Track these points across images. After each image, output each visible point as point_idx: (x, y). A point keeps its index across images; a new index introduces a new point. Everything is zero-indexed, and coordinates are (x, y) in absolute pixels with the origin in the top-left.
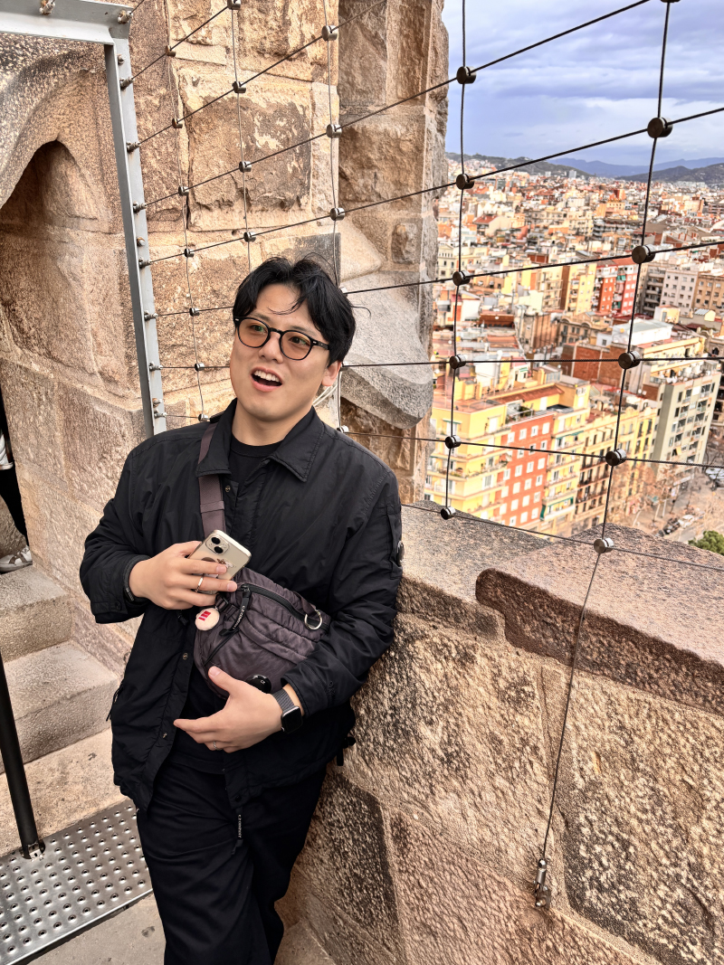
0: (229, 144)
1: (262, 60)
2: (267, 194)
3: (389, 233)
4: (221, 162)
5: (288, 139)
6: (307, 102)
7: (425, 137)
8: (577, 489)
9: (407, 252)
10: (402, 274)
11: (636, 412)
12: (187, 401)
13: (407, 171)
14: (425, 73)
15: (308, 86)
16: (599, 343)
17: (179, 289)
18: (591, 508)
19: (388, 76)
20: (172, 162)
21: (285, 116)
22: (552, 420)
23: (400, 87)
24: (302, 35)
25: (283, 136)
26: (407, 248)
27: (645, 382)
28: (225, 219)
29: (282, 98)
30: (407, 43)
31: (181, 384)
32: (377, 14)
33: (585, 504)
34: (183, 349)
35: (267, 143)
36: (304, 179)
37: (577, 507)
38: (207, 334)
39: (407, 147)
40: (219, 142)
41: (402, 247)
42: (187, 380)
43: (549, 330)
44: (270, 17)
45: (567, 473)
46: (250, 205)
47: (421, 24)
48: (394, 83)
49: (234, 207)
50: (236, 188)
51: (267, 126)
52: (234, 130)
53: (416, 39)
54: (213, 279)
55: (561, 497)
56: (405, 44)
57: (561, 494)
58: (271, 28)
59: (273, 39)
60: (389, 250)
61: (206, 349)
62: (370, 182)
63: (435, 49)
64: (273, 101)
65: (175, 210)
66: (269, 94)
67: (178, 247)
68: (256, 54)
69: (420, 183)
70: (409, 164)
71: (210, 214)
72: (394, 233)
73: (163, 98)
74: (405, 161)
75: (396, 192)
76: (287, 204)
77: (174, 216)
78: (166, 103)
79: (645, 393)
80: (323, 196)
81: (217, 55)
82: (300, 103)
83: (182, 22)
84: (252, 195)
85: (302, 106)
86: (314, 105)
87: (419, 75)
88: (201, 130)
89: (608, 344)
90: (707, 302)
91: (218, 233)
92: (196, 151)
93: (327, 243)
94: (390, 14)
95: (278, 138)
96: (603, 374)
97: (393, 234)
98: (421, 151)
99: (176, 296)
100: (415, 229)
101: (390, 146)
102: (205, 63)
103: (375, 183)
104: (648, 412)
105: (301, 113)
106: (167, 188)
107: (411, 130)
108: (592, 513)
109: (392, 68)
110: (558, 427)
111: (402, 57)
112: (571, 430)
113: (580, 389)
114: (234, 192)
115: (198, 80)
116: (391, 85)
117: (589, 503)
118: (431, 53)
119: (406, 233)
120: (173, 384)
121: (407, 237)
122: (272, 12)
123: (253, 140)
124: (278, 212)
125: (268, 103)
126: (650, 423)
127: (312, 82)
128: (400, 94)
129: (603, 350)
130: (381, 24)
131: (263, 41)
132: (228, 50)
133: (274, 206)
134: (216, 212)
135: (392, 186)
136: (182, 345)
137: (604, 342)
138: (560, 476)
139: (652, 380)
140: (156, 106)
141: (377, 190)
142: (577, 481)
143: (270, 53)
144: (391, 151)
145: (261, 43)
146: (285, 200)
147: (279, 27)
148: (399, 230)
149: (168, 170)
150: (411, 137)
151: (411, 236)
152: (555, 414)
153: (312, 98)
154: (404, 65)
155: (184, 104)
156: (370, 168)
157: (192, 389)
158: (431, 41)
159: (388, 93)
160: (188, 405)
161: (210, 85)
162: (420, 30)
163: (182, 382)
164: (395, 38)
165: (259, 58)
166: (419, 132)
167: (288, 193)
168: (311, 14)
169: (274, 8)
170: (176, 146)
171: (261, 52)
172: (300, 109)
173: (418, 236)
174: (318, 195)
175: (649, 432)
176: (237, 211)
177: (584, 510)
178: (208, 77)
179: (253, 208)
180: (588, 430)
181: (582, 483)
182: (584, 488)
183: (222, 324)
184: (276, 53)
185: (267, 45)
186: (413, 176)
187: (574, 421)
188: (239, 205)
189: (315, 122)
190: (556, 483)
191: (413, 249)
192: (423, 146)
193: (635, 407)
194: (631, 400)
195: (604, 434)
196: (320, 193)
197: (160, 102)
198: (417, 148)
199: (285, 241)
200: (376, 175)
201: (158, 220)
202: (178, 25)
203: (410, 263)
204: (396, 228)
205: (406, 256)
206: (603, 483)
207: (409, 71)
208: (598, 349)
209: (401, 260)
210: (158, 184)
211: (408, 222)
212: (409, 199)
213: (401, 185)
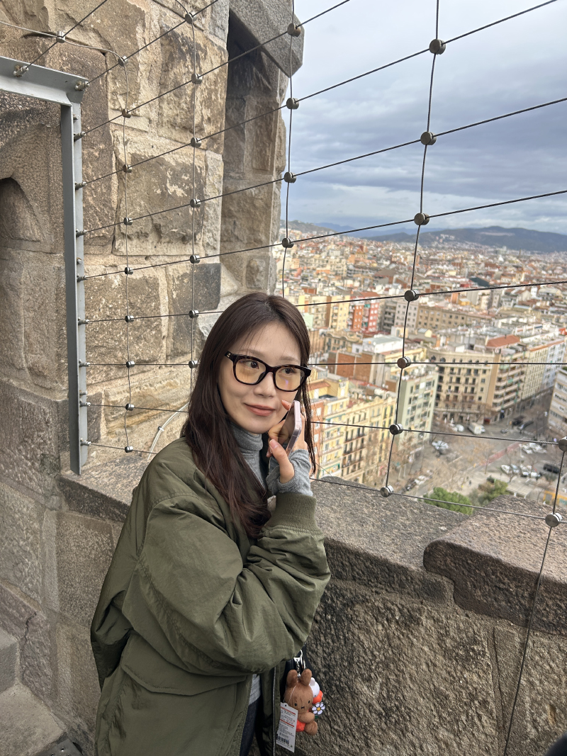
0: (149, 189)
1: (173, 131)
2: (174, 230)
3: (244, 265)
4: (142, 203)
5: (191, 190)
6: (202, 164)
8: (342, 457)
9: (258, 280)
11: (382, 401)
12: (103, 393)
13: (259, 221)
14: (273, 152)
15: (204, 153)
16: (354, 351)
17: (104, 301)
18: (353, 471)
19: (245, 153)
20: (104, 200)
21: (189, 173)
22: (323, 406)
23: (254, 161)
24: (202, 116)
25: (187, 187)
26: (258, 278)
27: (387, 378)
28: (141, 247)
29: (186, 159)
30: (260, 131)
31: (99, 378)
32: (238, 110)
33: (348, 469)
34: (103, 350)
35: (175, 191)
36: (199, 222)
37: (343, 471)
38: (123, 338)
39: (259, 203)
40: (142, 187)
41: (254, 276)
42: (104, 375)
43: (318, 341)
44: (183, 100)
45: (334, 445)
46: (160, 237)
47: (271, 119)
48: (250, 158)
49: (149, 238)
50: (152, 223)
51: (176, 179)
52: (153, 180)
53: (267, 129)
54: (130, 294)
55: (332, 463)
56: (258, 132)
57: (331, 461)
58: (183, 109)
59: (183, 117)
60: (244, 279)
61: (121, 350)
62: (230, 228)
63: (280, 137)
64: (179, 160)
65: (104, 237)
66: (177, 156)
67: (104, 267)
68: (170, 126)
69: (269, 230)
70: (260, 216)
71: (131, 242)
72: (248, 266)
73: (102, 151)
74: (258, 213)
75: (251, 236)
76: (187, 238)
77: (103, 242)
78: (104, 155)
79: (387, 387)
80: (210, 235)
81: (141, 124)
82: (198, 164)
83: (119, 96)
84: (163, 230)
85: (199, 167)
86: (207, 166)
87: (269, 153)
88: (129, 177)
89: (360, 352)
90: (426, 324)
91: (135, 258)
92: (124, 193)
93: (212, 271)
94: (248, 110)
95: (183, 189)
96: (358, 373)
98: (270, 207)
99: (101, 306)
100: (264, 264)
101: (247, 202)
102: (133, 129)
103: (234, 228)
104: (390, 400)
105: (199, 171)
106: (100, 220)
107: (262, 192)
108: (353, 475)
109: (249, 148)
110: (328, 411)
111: (257, 140)
112: (336, 413)
113: (341, 384)
114: (150, 226)
115: (128, 140)
116: (248, 159)
117: (351, 468)
118: (277, 140)
119: (258, 266)
120: (93, 378)
121: (258, 270)
122: (184, 97)
123: (166, 189)
124: (179, 244)
125: (177, 162)
126: (392, 409)
127: (206, 150)
128: (254, 166)
129: (356, 356)
130: (241, 115)
131: (176, 117)
132: (150, 121)
133: (178, 239)
134: (135, 241)
135: (247, 231)
136: (103, 346)
137: (358, 350)
138: (330, 448)
139: (392, 377)
140: (96, 157)
141: (236, 233)
142: (341, 452)
143: (179, 127)
144: (247, 206)
145: (174, 119)
146: (187, 235)
147: (188, 108)
148: (252, 264)
149: (102, 206)
150: (262, 197)
151: (261, 269)
152: (325, 401)
153: (206, 161)
154: (257, 146)
155: (116, 158)
156: (230, 217)
157: (107, 383)
158: (277, 131)
159: (245, 164)
160: (103, 396)
161: (136, 145)
162: (270, 123)
163: (100, 377)
164: (251, 127)
165: (171, 129)
166: (268, 193)
167: (189, 230)
168: (208, 102)
169: (186, 94)
170: (109, 188)
171: (173, 125)
172: (198, 169)
173: (267, 269)
174: (207, 234)
175: (391, 415)
176: (150, 241)
177: (348, 473)
178: (135, 139)
179: (163, 240)
180: (349, 414)
181: (346, 453)
182: (347, 456)
183: (135, 330)
184: (184, 127)
185: (179, 121)
186: (263, 225)
187: (339, 407)
188: (152, 237)
189: (207, 179)
190: (327, 453)
191: (263, 279)
192: (271, 204)
193: (381, 397)
194: (378, 392)
195: (360, 416)
196: (208, 232)
197: (99, 154)
198: (266, 204)
199: (184, 267)
200: (235, 223)
201: (90, 245)
202: (115, 98)
203: (260, 288)
204: (249, 262)
205: (257, 283)
206: (361, 452)
207: (261, 151)
208: (353, 355)
209: (253, 286)
210: (93, 216)
211: (259, 258)
212: (260, 241)
213: (254, 231)
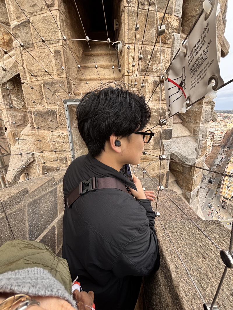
3: (193, 129)
9: (196, 133)
10: (195, 137)
35: (155, 114)
60: (192, 132)
69: (201, 119)
93: (169, 130)
95: (158, 113)
97: (194, 129)
98: (201, 113)
101: (194, 113)
107: (199, 109)
121: (196, 130)
123: (152, 114)
135: (194, 120)
141: (191, 121)
145: (156, 99)
150: (199, 111)
151: (197, 129)
173: (199, 130)
186: (199, 118)
191: (198, 132)
199: (159, 130)
203: (197, 135)
211: (197, 127)
212: (198, 122)
213: (196, 120)
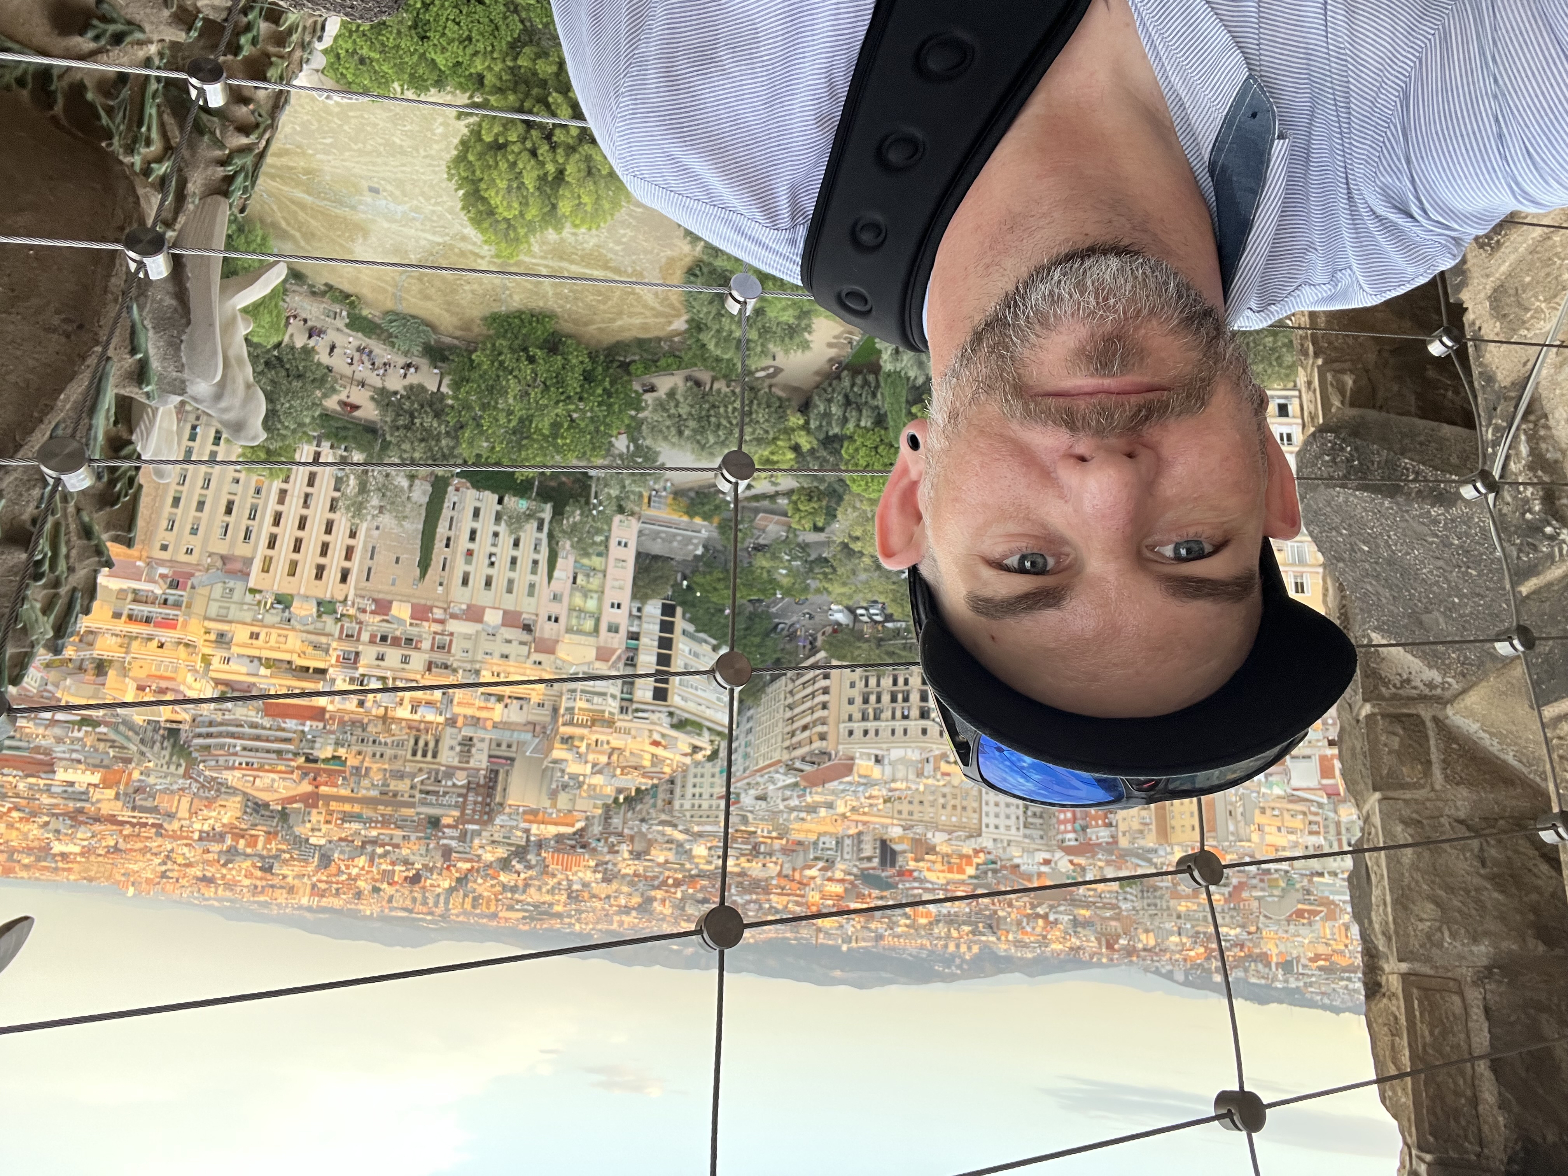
3: (1437, 764)
7: (1392, 926)
9: (1396, 734)
13: (1418, 869)
14: (1412, 1032)
30: (1455, 1083)
32: (1531, 1140)
41: (1407, 743)
47: (1432, 1111)
53: (1440, 1090)
62: (1493, 852)
70: (1417, 882)
74: (1425, 887)
87: (1423, 1029)
97: (1429, 763)
98: (1397, 902)
100: (1385, 771)
101: (1460, 911)
103: (1481, 849)
107: (1422, 936)
119: (1404, 764)
128: (1456, 999)
144: (1456, 903)
148: (1419, 768)
150: (1421, 926)
151: (1391, 760)
154: (1457, 1046)
156: (1498, 876)
162: (1434, 1101)
166: (1407, 935)
191: (1383, 739)
192: (1394, 910)
198: (1405, 908)
200: (1484, 865)
204: (1426, 773)
205: (1397, 727)
207: (1445, 1033)
209: (1405, 720)
212: (1409, 823)
213: (1427, 847)
